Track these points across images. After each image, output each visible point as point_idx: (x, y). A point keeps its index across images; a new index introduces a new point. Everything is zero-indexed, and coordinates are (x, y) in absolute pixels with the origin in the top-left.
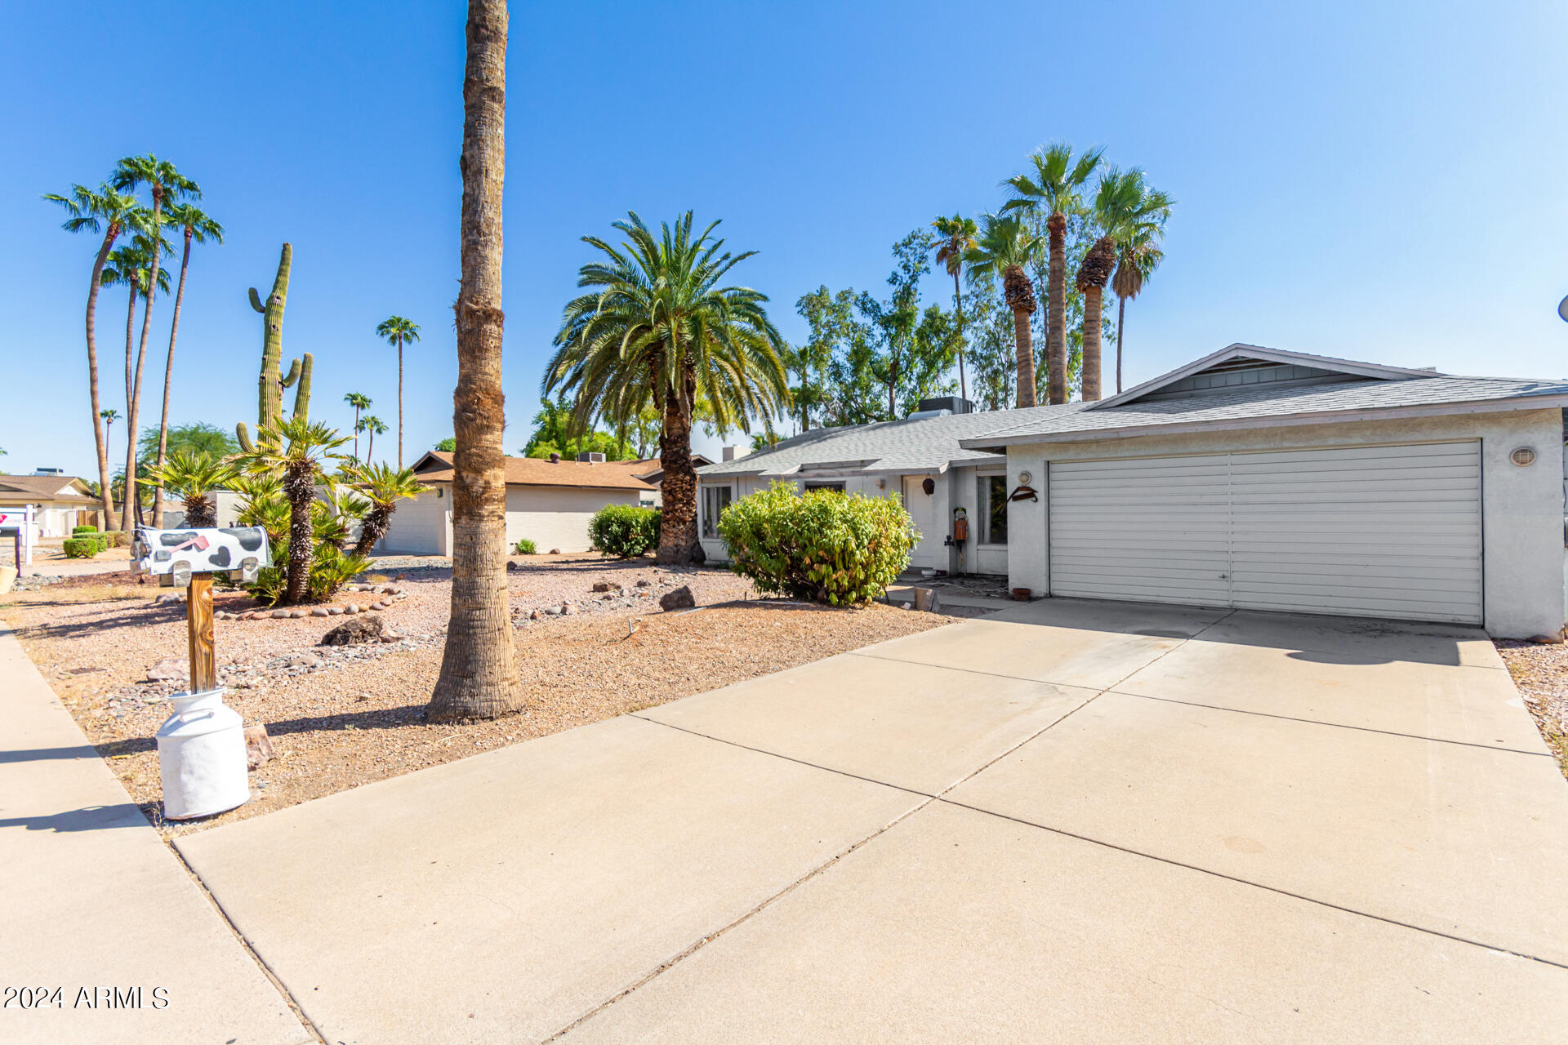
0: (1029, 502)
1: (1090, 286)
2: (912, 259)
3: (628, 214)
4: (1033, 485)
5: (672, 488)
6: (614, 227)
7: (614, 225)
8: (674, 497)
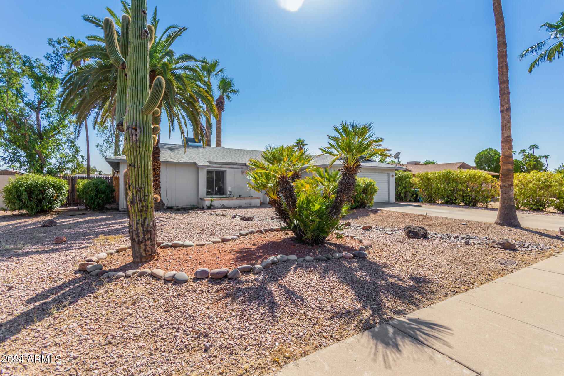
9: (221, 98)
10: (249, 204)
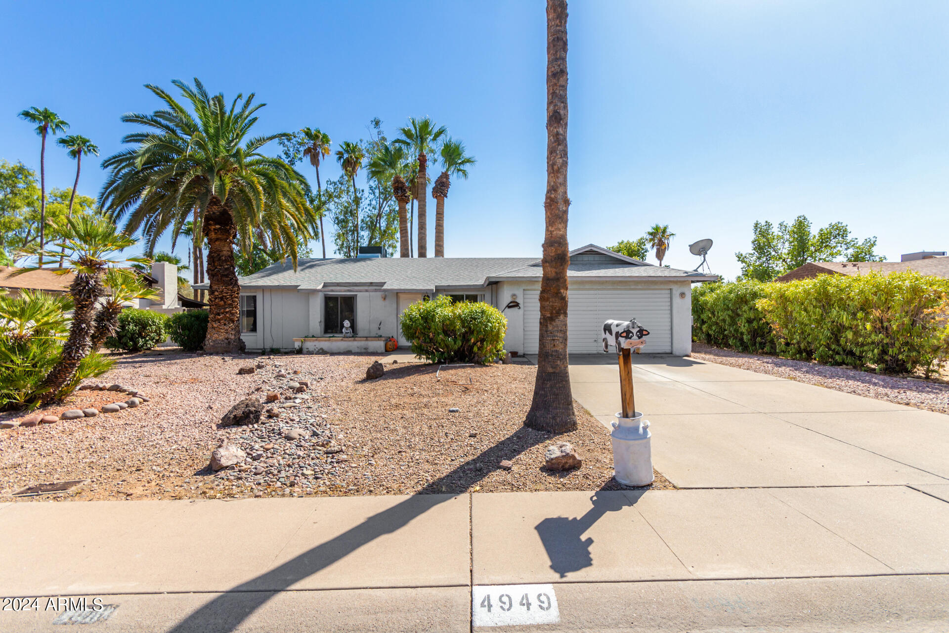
0: (516, 309)
1: (440, 196)
2: (291, 149)
3: (194, 80)
4: (518, 301)
5: (223, 296)
6: (173, 84)
7: (174, 82)
8: (225, 302)
9: (445, 176)
10: (365, 349)
